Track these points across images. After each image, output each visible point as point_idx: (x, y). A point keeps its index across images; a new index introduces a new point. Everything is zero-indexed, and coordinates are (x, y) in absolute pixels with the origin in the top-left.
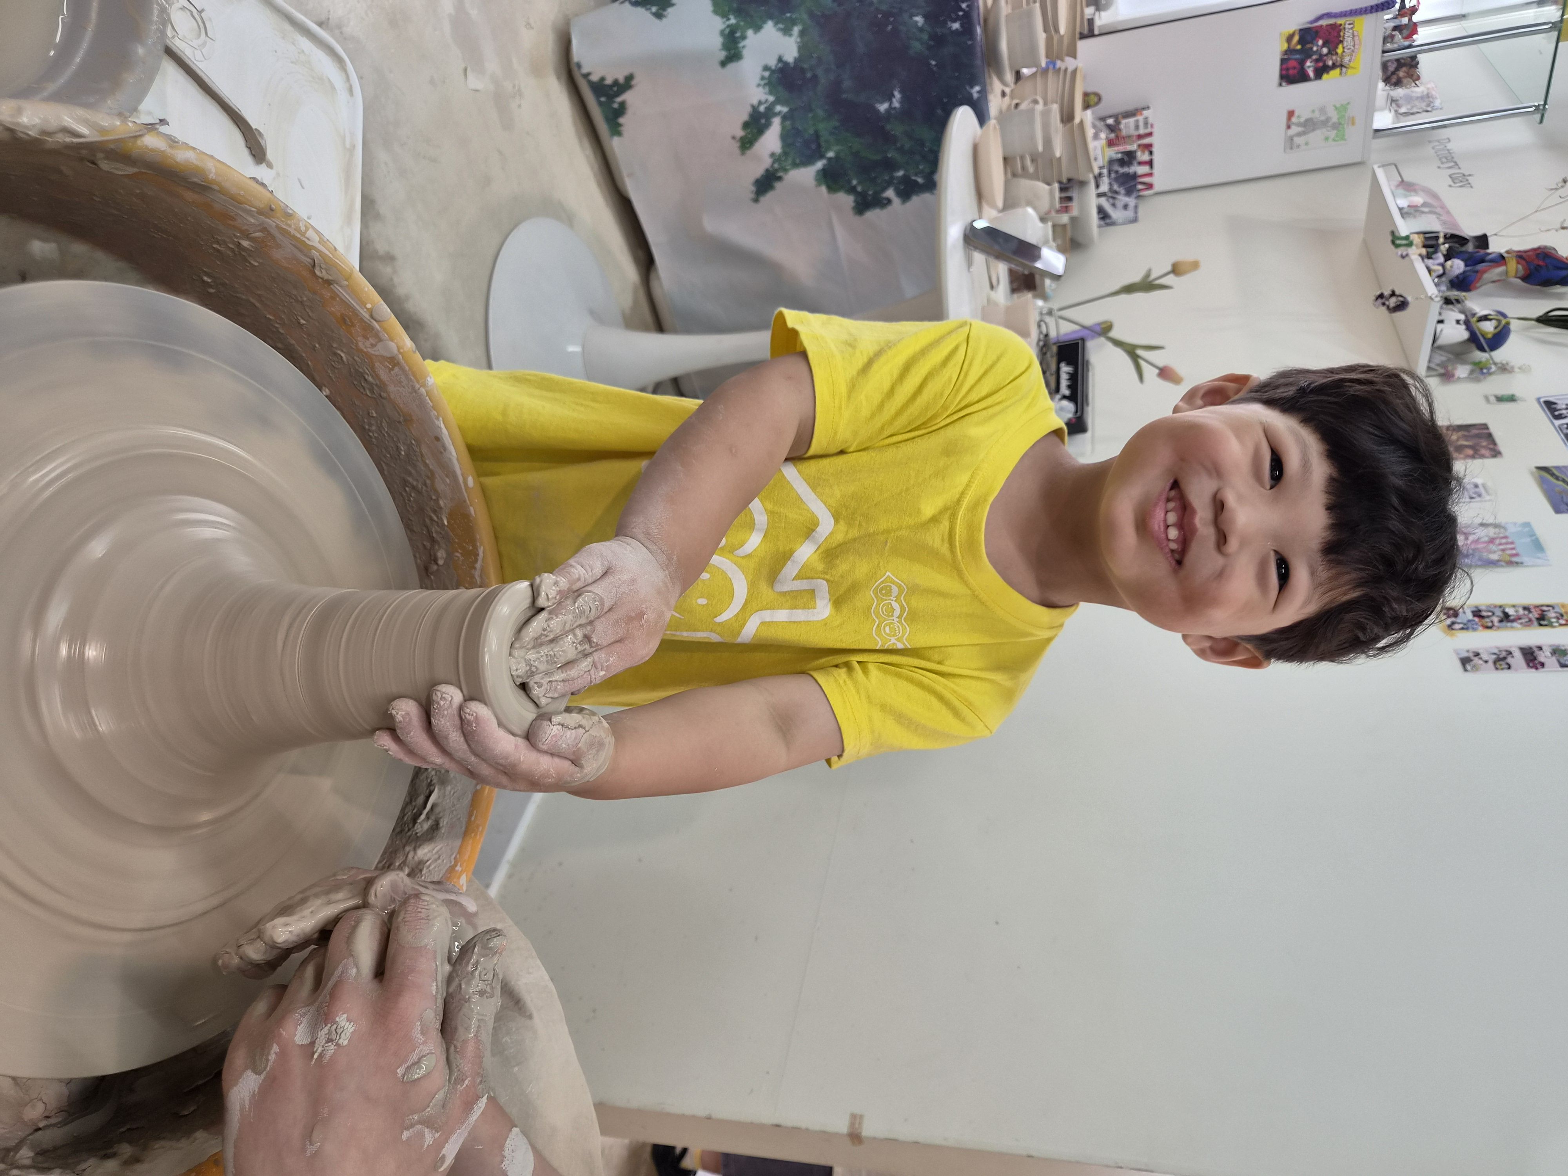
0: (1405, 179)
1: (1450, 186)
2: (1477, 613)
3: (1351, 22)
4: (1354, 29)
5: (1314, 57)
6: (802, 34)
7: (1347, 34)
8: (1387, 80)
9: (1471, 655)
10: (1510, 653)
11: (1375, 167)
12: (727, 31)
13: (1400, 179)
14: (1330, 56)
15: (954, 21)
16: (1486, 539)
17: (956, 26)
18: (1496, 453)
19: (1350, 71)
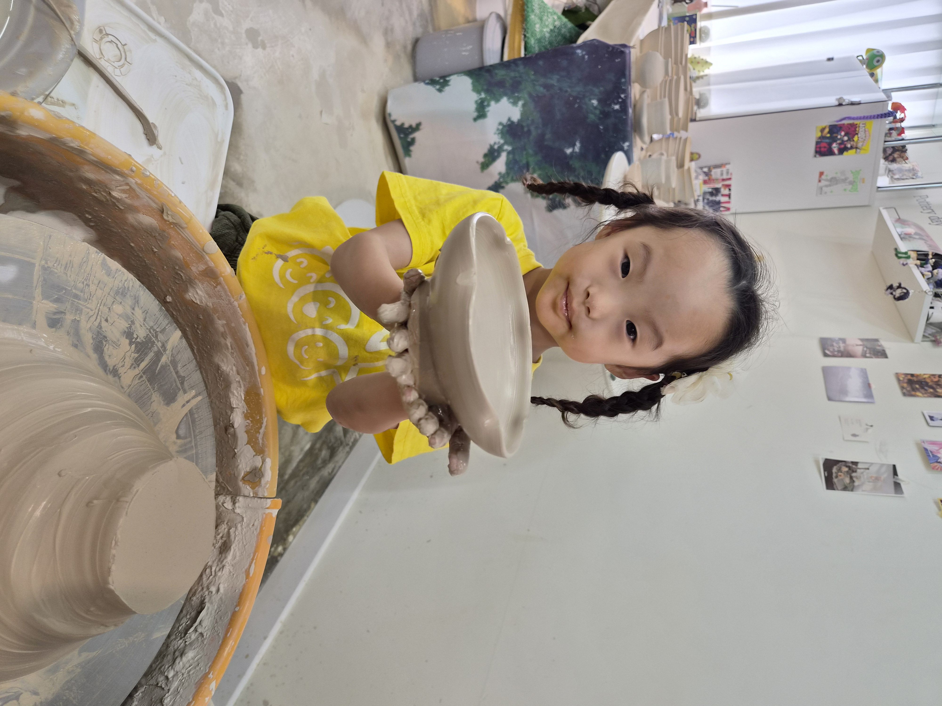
0: (901, 217)
1: (930, 224)
3: (864, 123)
4: (866, 127)
5: (839, 142)
6: (524, 106)
7: (861, 130)
8: (886, 158)
11: (881, 209)
12: (480, 101)
13: (898, 217)
14: (849, 142)
15: (616, 104)
17: (617, 107)
19: (862, 151)
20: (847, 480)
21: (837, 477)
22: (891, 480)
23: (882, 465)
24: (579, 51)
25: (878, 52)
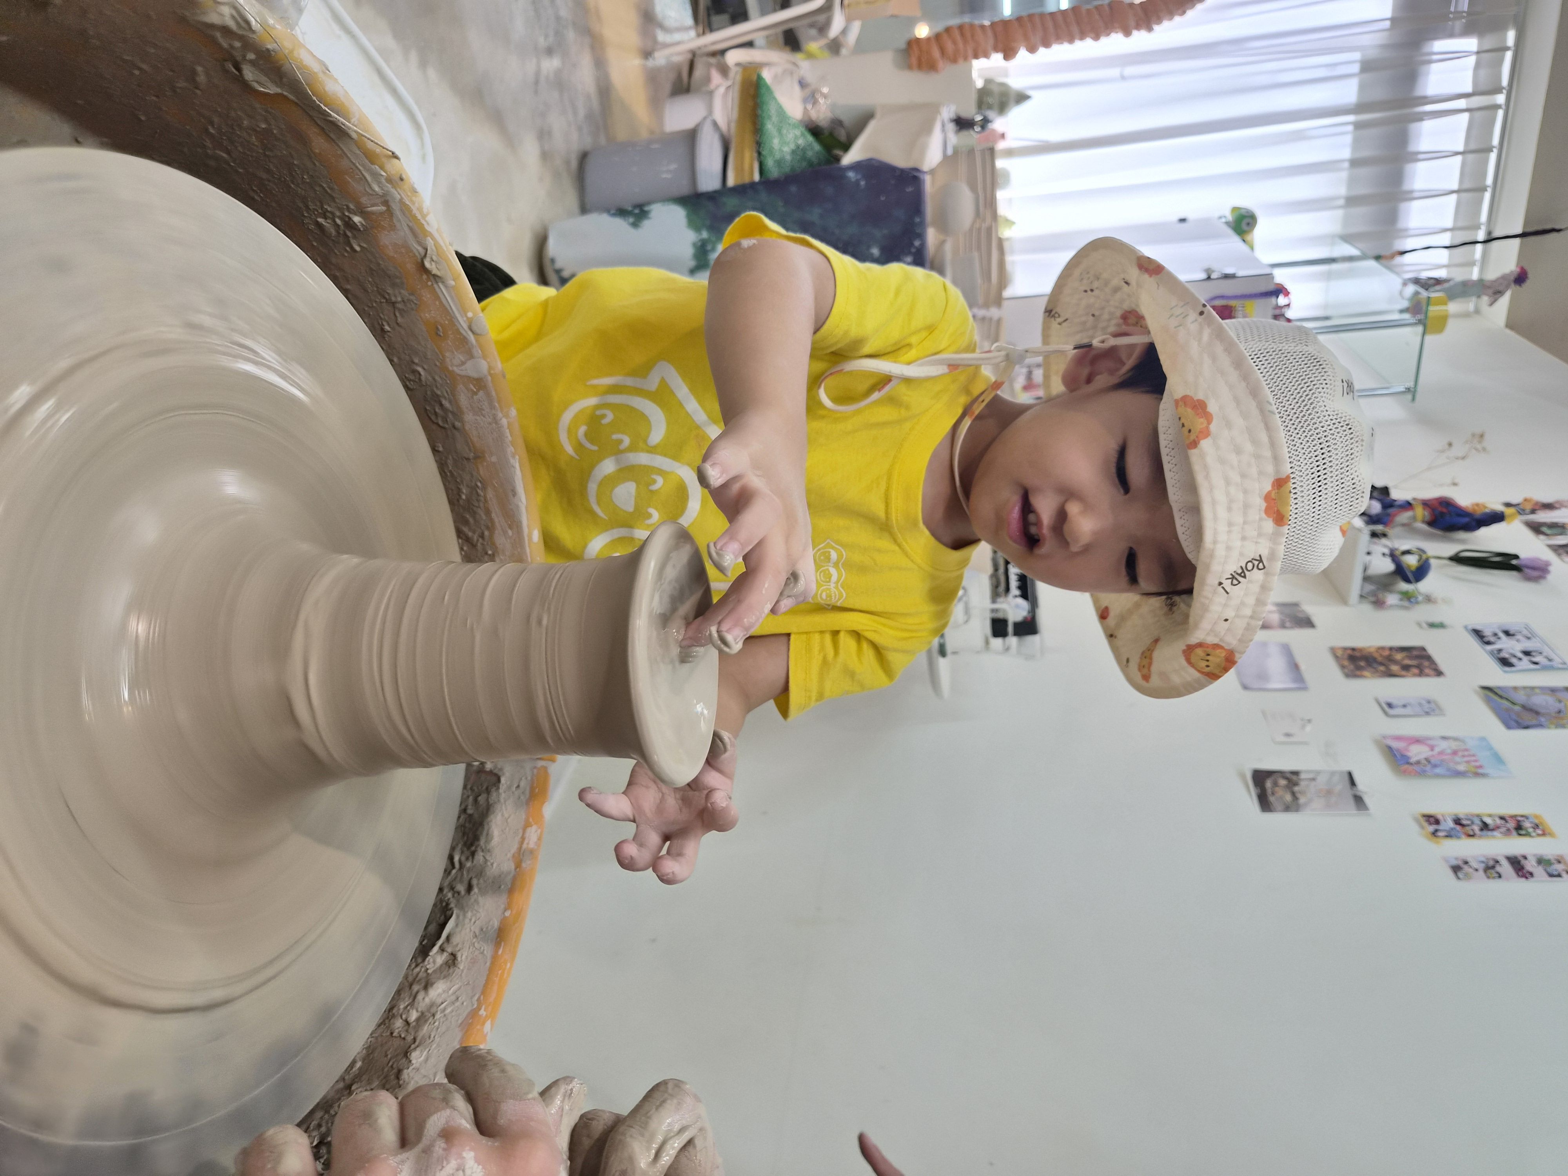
2: (1458, 822)
3: (1241, 303)
9: (1460, 863)
10: (1497, 862)
12: (699, 243)
15: (907, 255)
16: (1449, 751)
18: (1439, 673)
20: (1288, 798)
21: (1273, 794)
22: (1348, 793)
23: (1333, 773)
24: (851, 175)
25: (1247, 212)
